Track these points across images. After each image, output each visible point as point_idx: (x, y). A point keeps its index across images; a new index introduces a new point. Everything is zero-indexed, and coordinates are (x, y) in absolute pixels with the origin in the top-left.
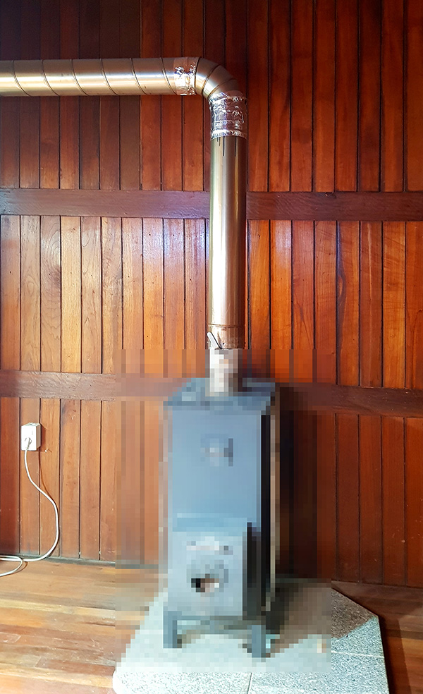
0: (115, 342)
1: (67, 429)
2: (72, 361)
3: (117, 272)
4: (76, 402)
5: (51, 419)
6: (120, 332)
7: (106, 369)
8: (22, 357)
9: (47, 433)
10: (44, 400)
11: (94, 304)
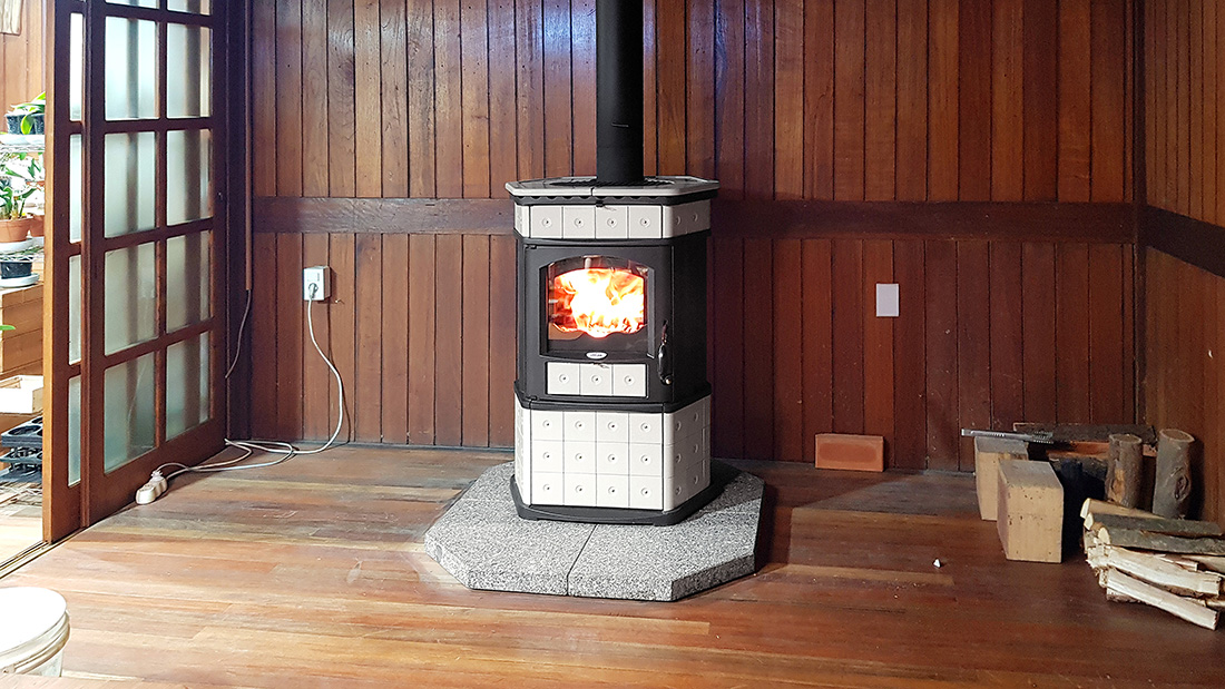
0: (426, 155)
1: (364, 273)
2: (370, 183)
3: (427, 60)
4: (375, 237)
5: (344, 262)
6: (432, 141)
7: (414, 191)
8: (305, 178)
9: (338, 279)
10: (333, 235)
11: (397, 103)
